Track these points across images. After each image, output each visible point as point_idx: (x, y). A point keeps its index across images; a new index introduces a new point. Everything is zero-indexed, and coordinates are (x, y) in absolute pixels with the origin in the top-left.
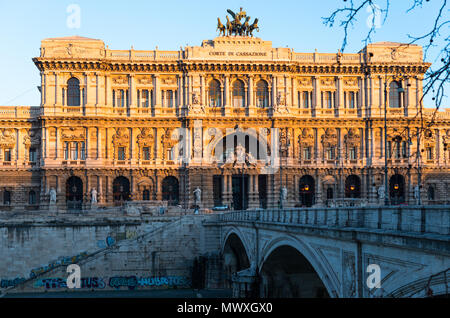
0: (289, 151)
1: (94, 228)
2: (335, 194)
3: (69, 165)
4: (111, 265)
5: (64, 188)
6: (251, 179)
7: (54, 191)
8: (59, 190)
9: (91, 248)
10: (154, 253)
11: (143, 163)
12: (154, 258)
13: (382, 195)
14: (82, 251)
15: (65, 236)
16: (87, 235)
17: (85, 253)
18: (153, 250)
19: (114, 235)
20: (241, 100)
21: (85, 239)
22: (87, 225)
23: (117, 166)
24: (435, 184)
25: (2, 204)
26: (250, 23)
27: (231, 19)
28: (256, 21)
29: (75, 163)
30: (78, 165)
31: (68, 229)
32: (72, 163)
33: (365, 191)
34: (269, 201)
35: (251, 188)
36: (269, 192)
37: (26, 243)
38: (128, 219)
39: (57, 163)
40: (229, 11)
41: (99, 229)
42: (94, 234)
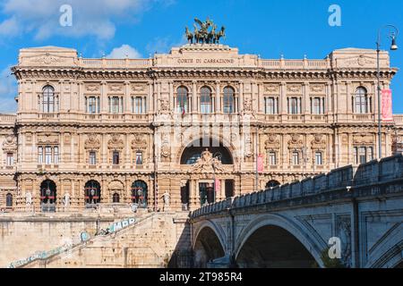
1: (69, 224)
3: (44, 169)
4: (85, 260)
5: (39, 191)
7: (29, 194)
8: (34, 193)
10: (126, 250)
11: (113, 167)
12: (126, 253)
15: (42, 231)
18: (125, 246)
20: (209, 106)
22: (63, 221)
23: (88, 170)
27: (199, 28)
29: (49, 166)
30: (52, 169)
31: (44, 224)
37: (5, 237)
39: (33, 167)
40: (196, 21)
41: (74, 225)
42: (69, 230)
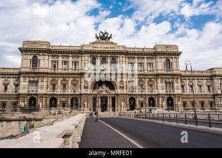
0: (125, 87)
1: (18, 122)
2: (144, 105)
3: (31, 92)
5: (28, 102)
6: (108, 98)
7: (23, 103)
8: (26, 103)
9: (16, 133)
11: (63, 91)
13: (164, 106)
14: (11, 134)
15: (2, 126)
16: (14, 126)
17: (12, 135)
19: (28, 125)
21: (13, 128)
22: (14, 120)
23: (51, 93)
24: (186, 101)
25: (1, 109)
26: (109, 36)
27: (101, 35)
28: (111, 35)
29: (33, 91)
30: (35, 92)
31: (4, 122)
32: (32, 91)
33: (157, 104)
34: (116, 108)
35: (108, 103)
36: (116, 104)
38: (36, 117)
39: (26, 91)
40: (101, 32)
41: (21, 122)
42: (18, 125)
